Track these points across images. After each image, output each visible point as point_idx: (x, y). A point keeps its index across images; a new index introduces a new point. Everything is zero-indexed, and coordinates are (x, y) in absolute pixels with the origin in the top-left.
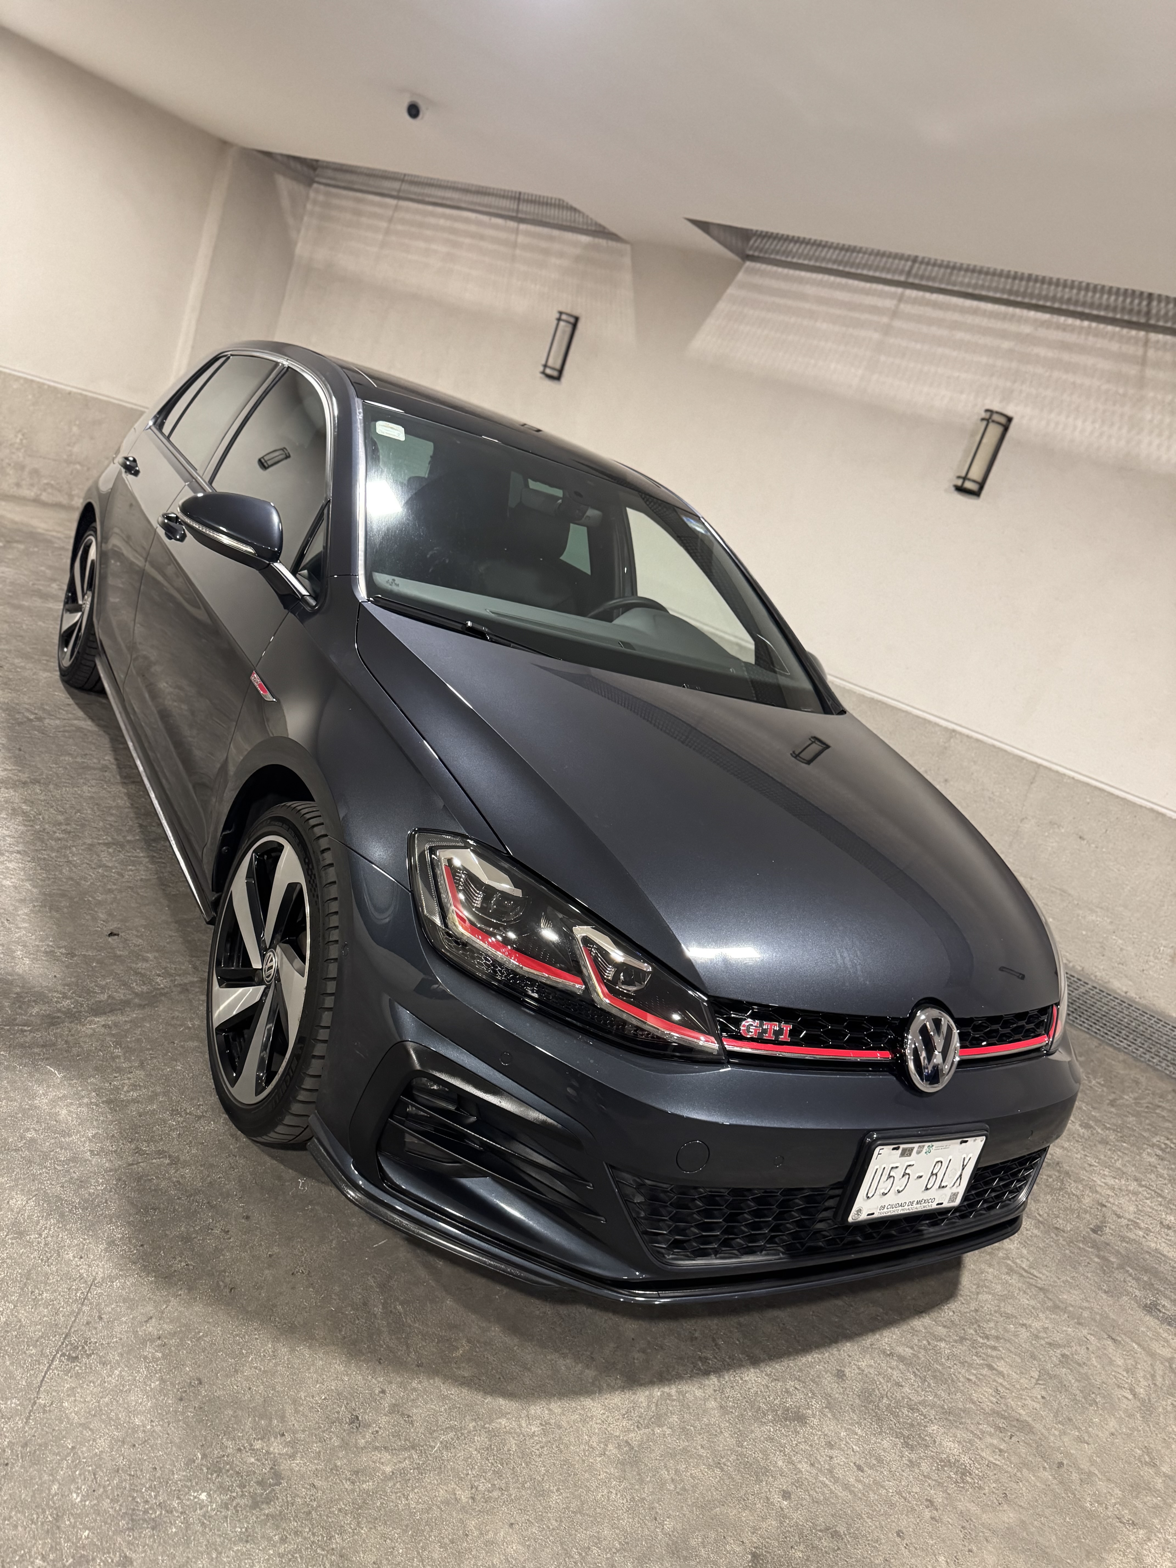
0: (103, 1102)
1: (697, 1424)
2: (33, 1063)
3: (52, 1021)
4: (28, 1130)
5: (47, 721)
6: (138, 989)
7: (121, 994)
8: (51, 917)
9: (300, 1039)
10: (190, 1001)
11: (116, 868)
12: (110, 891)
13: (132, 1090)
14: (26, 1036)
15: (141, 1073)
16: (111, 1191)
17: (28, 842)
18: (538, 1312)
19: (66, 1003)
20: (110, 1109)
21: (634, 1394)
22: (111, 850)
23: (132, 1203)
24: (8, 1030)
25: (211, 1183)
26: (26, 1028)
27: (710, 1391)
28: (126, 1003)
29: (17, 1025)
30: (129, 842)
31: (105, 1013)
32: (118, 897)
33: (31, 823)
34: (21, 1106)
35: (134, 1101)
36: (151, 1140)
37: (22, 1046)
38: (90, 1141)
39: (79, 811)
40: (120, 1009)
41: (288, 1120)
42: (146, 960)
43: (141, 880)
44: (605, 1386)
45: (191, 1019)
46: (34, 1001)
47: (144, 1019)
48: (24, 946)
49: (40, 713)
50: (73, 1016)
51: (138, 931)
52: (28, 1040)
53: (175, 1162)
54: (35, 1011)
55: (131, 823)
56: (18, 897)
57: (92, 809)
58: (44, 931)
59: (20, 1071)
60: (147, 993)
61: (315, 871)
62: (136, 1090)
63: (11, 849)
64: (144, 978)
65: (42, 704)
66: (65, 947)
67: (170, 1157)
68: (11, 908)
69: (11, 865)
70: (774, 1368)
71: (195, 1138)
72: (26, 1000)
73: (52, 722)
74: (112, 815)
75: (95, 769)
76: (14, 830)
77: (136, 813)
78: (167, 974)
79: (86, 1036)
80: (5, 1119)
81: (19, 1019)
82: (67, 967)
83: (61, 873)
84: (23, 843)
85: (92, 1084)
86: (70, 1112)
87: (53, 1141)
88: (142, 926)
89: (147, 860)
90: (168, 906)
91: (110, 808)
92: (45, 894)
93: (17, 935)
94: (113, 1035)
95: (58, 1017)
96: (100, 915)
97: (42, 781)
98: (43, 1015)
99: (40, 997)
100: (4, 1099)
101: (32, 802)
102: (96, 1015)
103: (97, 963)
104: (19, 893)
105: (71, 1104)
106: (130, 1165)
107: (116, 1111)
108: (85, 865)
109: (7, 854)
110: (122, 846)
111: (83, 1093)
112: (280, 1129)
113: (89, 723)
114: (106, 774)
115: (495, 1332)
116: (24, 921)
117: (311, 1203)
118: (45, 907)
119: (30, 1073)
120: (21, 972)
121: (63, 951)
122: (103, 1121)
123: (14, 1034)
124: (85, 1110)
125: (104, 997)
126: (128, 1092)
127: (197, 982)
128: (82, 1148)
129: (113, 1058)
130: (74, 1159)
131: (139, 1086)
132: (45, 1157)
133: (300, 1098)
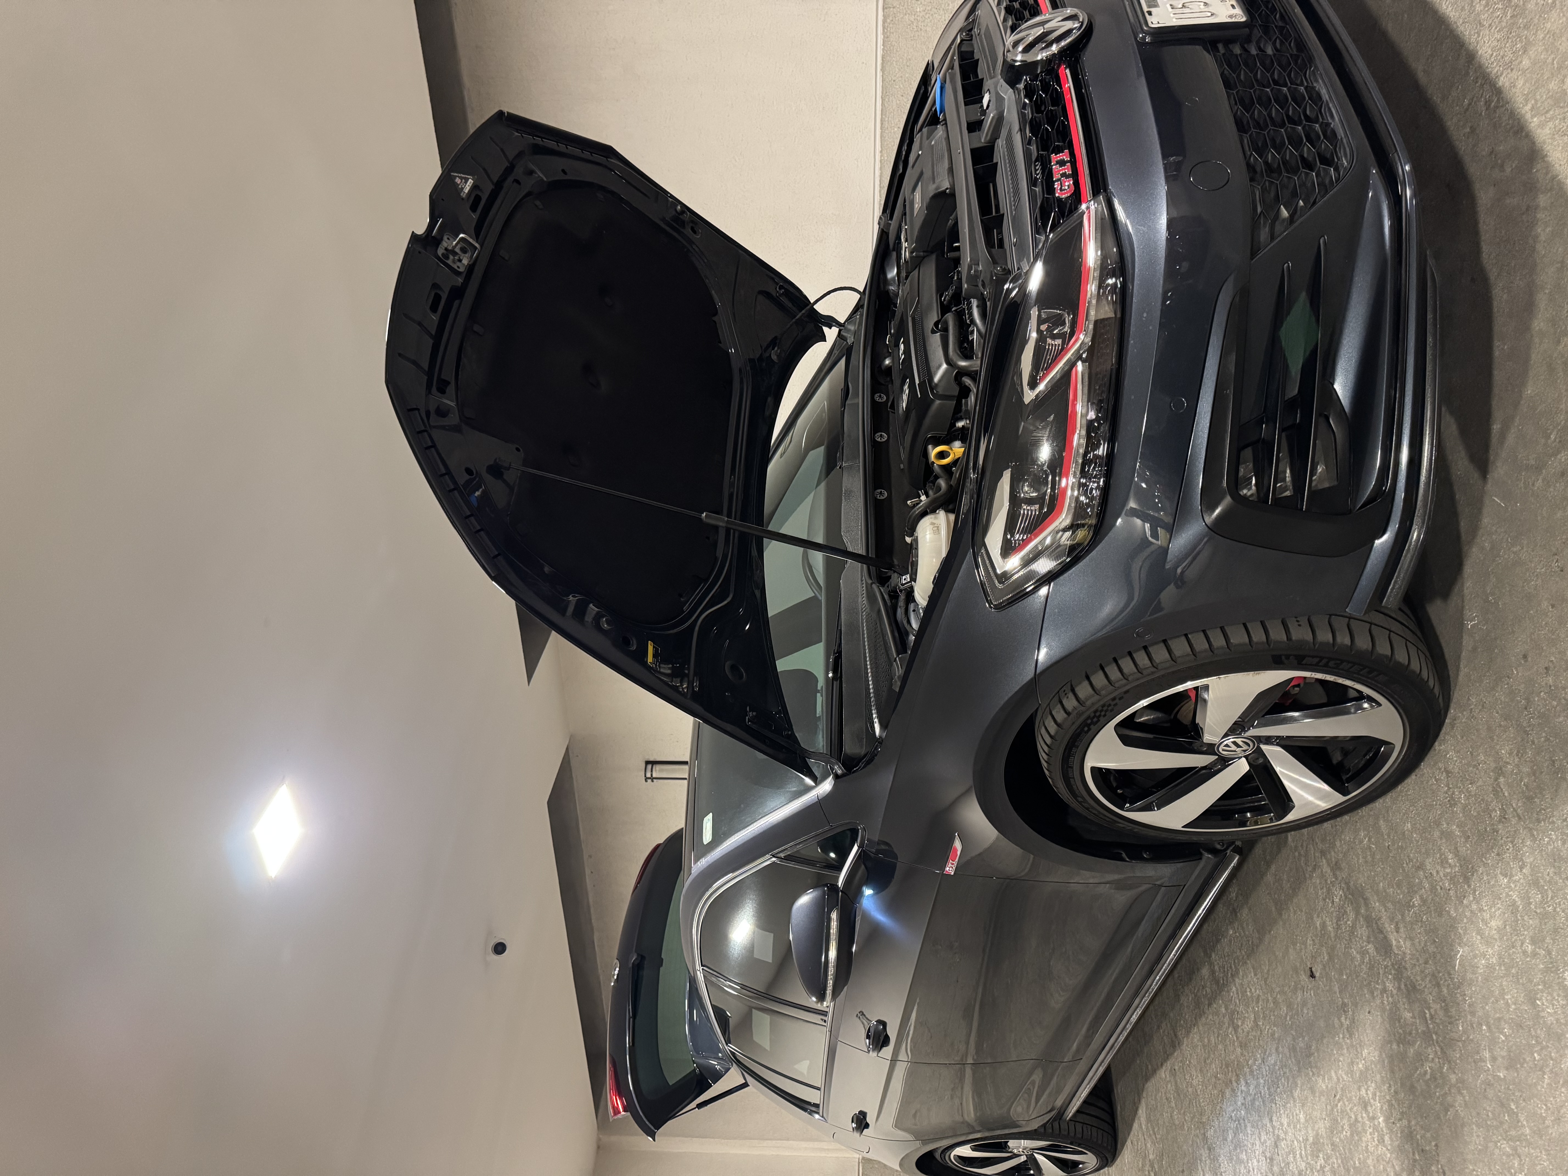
0: (1469, 886)
1: (1550, 60)
2: (1459, 987)
3: (1411, 990)
4: (1525, 952)
5: (1151, 1157)
6: (1352, 916)
7: (1363, 931)
8: (1318, 1050)
9: (1277, 663)
10: (1345, 855)
11: (1253, 1008)
12: (1275, 1002)
13: (1447, 862)
14: (1436, 1011)
15: (1428, 862)
16: (1553, 822)
17: (1259, 1116)
18: (1505, 296)
19: (1390, 986)
20: (1473, 875)
21: (1544, 142)
22: (1240, 1024)
23: (1556, 791)
24: (1436, 1034)
25: (1505, 719)
26: (1428, 1015)
27: (1514, 74)
28: (1369, 920)
29: (1428, 1027)
30: (1226, 1009)
31: (1385, 937)
32: (1278, 989)
33: (1242, 1121)
34: (1506, 975)
35: (1456, 853)
36: (1488, 811)
37: (1446, 1010)
38: (1511, 876)
39: (1216, 1077)
40: (1376, 923)
41: (1383, 649)
42: (1324, 925)
43: (1255, 975)
44: (1550, 176)
45: (1361, 842)
46: (1399, 1022)
47: (1377, 893)
48: (1352, 1063)
49: (1147, 1168)
50: (1399, 971)
51: (1301, 949)
52: (1438, 1006)
53: (1499, 771)
54: (1408, 1015)
55: (1210, 1017)
56: (1310, 1098)
57: (1211, 1064)
58: (1332, 1050)
59: (1471, 998)
60: (1352, 903)
61: (1090, 712)
62: (1446, 858)
63: (1271, 1130)
64: (1341, 915)
65: (1139, 1171)
66: (1339, 1019)
67: (1496, 779)
68: (1323, 1099)
69: (1285, 1121)
70: (1470, 35)
71: (1469, 764)
72: (1401, 1031)
73: (1151, 1152)
74: (1209, 1041)
75: (1176, 1083)
76: (1254, 1137)
77: (1201, 1016)
78: (1329, 894)
79: (1413, 944)
80: (1523, 984)
81: (1422, 1028)
82: (1355, 1005)
83: (1275, 1064)
84: (1261, 1120)
85: (1456, 910)
86: (1491, 917)
87: (1526, 918)
88: (1295, 949)
89: (1237, 980)
90: (1270, 932)
91: (1204, 1046)
92: (1299, 1071)
93: (1345, 1077)
94: (1403, 916)
95: (1406, 985)
96: (1299, 999)
97: (1202, 1132)
98: (1410, 1003)
99: (1394, 1017)
100: (1504, 999)
101: (1223, 1131)
102: (1391, 946)
103: (1342, 975)
104: (1307, 1098)
105: (1483, 920)
106: (1520, 818)
107: (1472, 868)
108: (1261, 1042)
109: (1276, 1132)
110: (1233, 1013)
111: (1468, 914)
112: (1401, 657)
113: (1140, 1111)
114: (1177, 1068)
115: (1539, 324)
116: (1330, 1078)
117: (1486, 601)
118: (1310, 1062)
119: (1470, 985)
120: (1377, 1053)
121: (1343, 1019)
122: (1488, 875)
123: (1438, 1025)
124: (1483, 902)
125: (1371, 948)
126: (1450, 866)
127: (1326, 859)
128: (1522, 881)
129: (1424, 901)
130: (1535, 883)
131: (1441, 856)
132: (1544, 917)
133: (1347, 641)
